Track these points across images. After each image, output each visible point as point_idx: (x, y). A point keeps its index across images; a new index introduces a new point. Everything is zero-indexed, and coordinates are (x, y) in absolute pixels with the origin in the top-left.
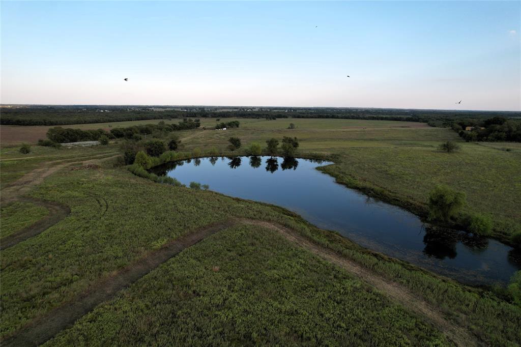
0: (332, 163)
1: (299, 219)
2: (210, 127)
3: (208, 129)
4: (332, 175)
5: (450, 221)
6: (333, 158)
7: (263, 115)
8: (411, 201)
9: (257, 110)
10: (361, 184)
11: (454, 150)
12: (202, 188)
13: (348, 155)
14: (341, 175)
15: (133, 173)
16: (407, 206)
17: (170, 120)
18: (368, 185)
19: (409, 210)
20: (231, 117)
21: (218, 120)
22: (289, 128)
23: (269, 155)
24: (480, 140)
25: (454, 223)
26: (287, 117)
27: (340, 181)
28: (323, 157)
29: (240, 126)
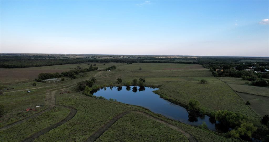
0: (159, 89)
1: (149, 110)
2: (102, 69)
3: (102, 70)
4: (159, 94)
5: (195, 110)
6: (159, 87)
7: (126, 61)
8: (185, 104)
9: (121, 57)
10: (169, 98)
11: (206, 82)
12: (114, 101)
13: (165, 85)
14: (162, 94)
15: (85, 95)
16: (183, 106)
17: (81, 64)
18: (171, 98)
19: (183, 107)
20: (110, 62)
21: (104, 64)
22: (139, 70)
23: (133, 86)
24: (219, 76)
25: (196, 110)
26: (137, 62)
27: (162, 97)
28: (155, 86)
29: (116, 68)
